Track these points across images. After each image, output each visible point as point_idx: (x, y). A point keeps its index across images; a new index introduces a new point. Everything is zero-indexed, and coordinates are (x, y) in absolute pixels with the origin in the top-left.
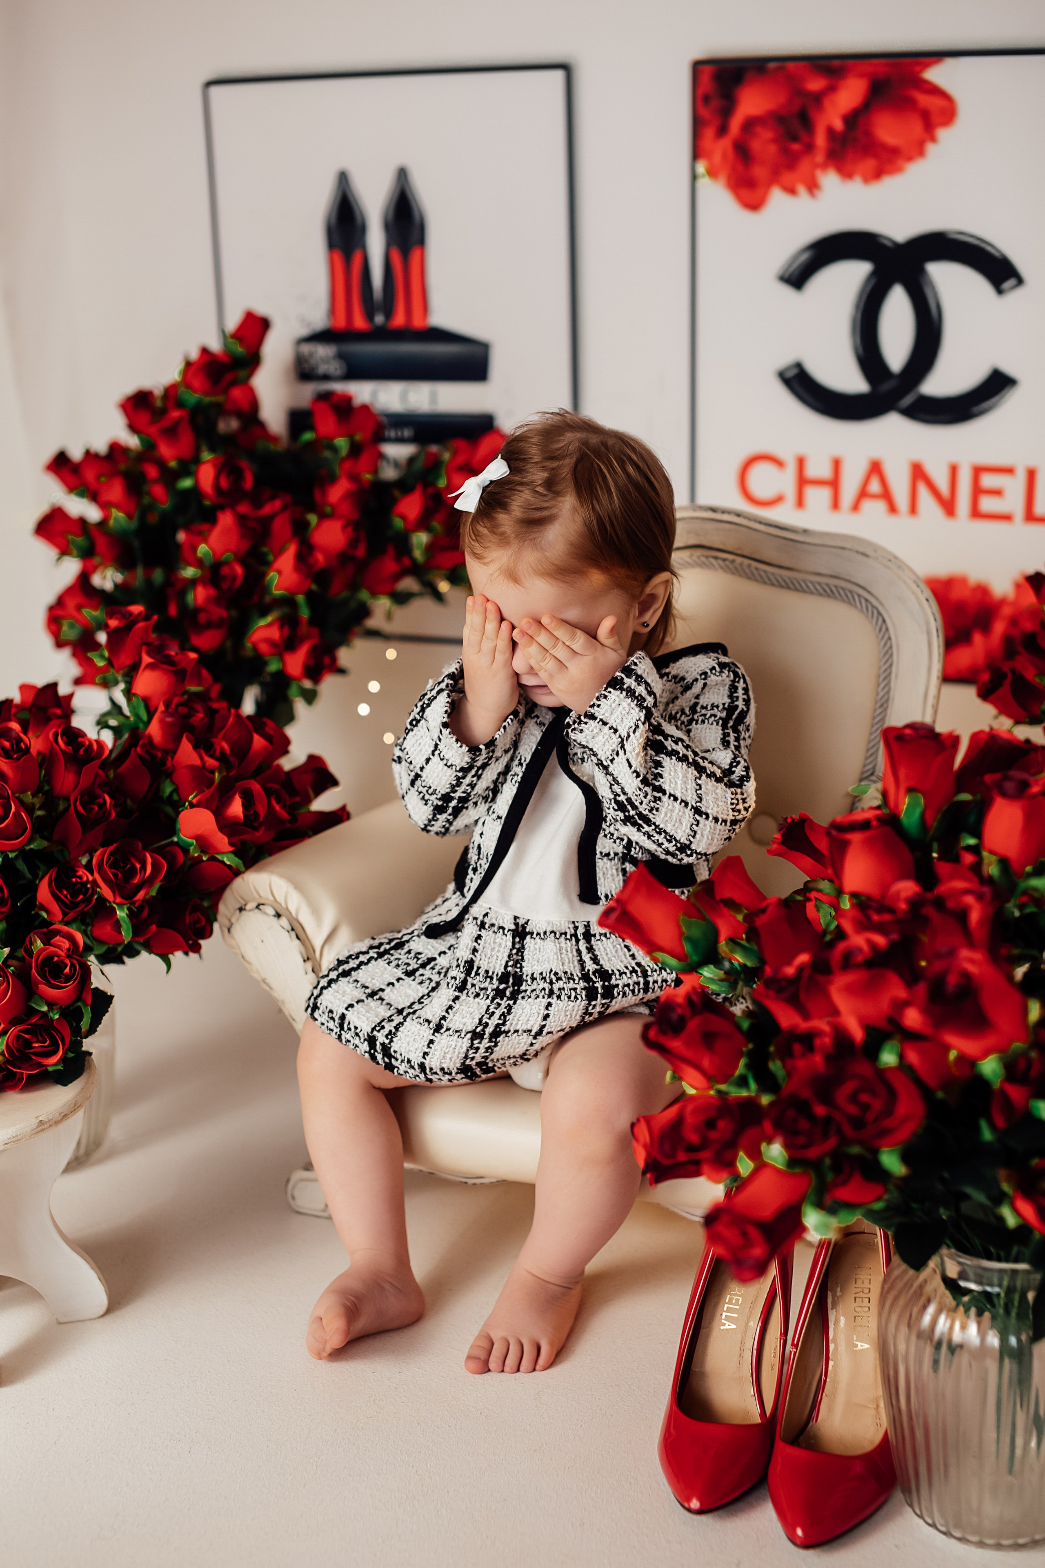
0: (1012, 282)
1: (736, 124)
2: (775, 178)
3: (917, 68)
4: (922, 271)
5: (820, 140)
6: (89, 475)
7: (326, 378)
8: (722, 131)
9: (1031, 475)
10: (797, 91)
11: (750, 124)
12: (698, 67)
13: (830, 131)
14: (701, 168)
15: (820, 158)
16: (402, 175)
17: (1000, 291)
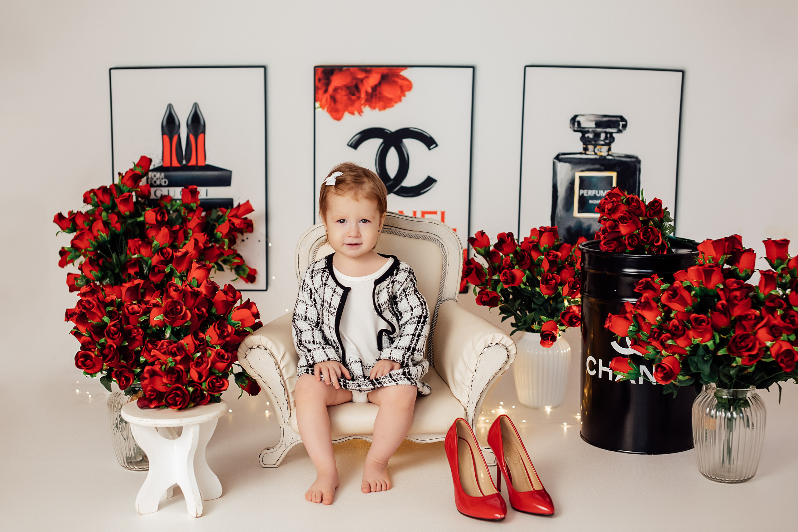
0: (434, 145)
1: (331, 89)
2: (346, 109)
3: (398, 71)
4: (402, 142)
5: (363, 95)
6: (79, 221)
7: (160, 186)
8: (326, 91)
9: (443, 214)
10: (355, 78)
11: (336, 89)
12: (316, 68)
13: (367, 92)
14: (317, 105)
15: (363, 102)
16: (196, 105)
17: (430, 149)
